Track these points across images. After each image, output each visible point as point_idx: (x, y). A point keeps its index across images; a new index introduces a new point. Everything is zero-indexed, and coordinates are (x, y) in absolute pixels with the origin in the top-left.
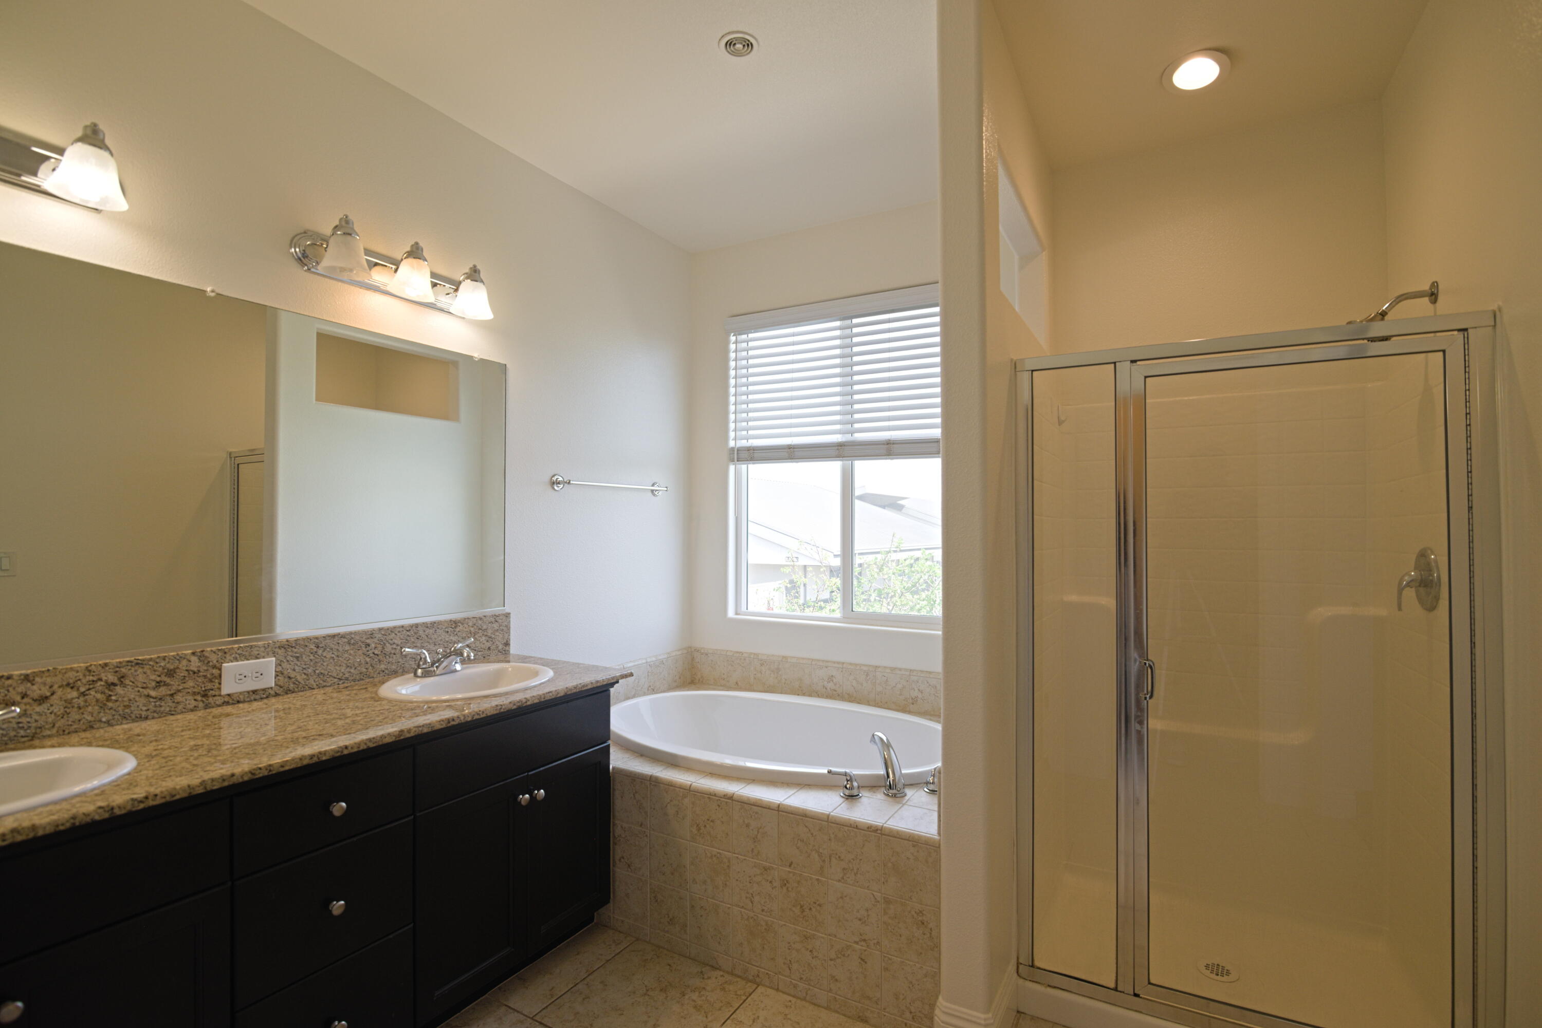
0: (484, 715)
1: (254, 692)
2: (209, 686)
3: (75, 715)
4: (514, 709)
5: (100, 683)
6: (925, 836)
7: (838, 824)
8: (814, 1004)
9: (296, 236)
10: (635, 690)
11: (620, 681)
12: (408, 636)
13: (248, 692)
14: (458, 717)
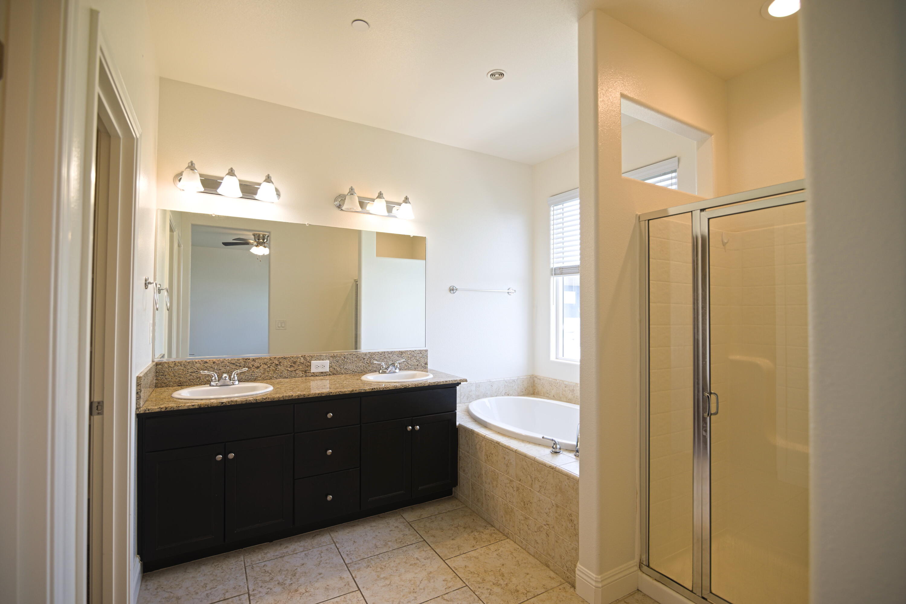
0: (388, 389)
1: (322, 373)
2: (307, 369)
3: (267, 374)
4: (403, 388)
5: (274, 364)
6: (573, 475)
7: (538, 463)
8: (528, 553)
9: (337, 197)
10: (497, 393)
11: (462, 383)
12: (381, 356)
13: (320, 373)
14: (377, 388)
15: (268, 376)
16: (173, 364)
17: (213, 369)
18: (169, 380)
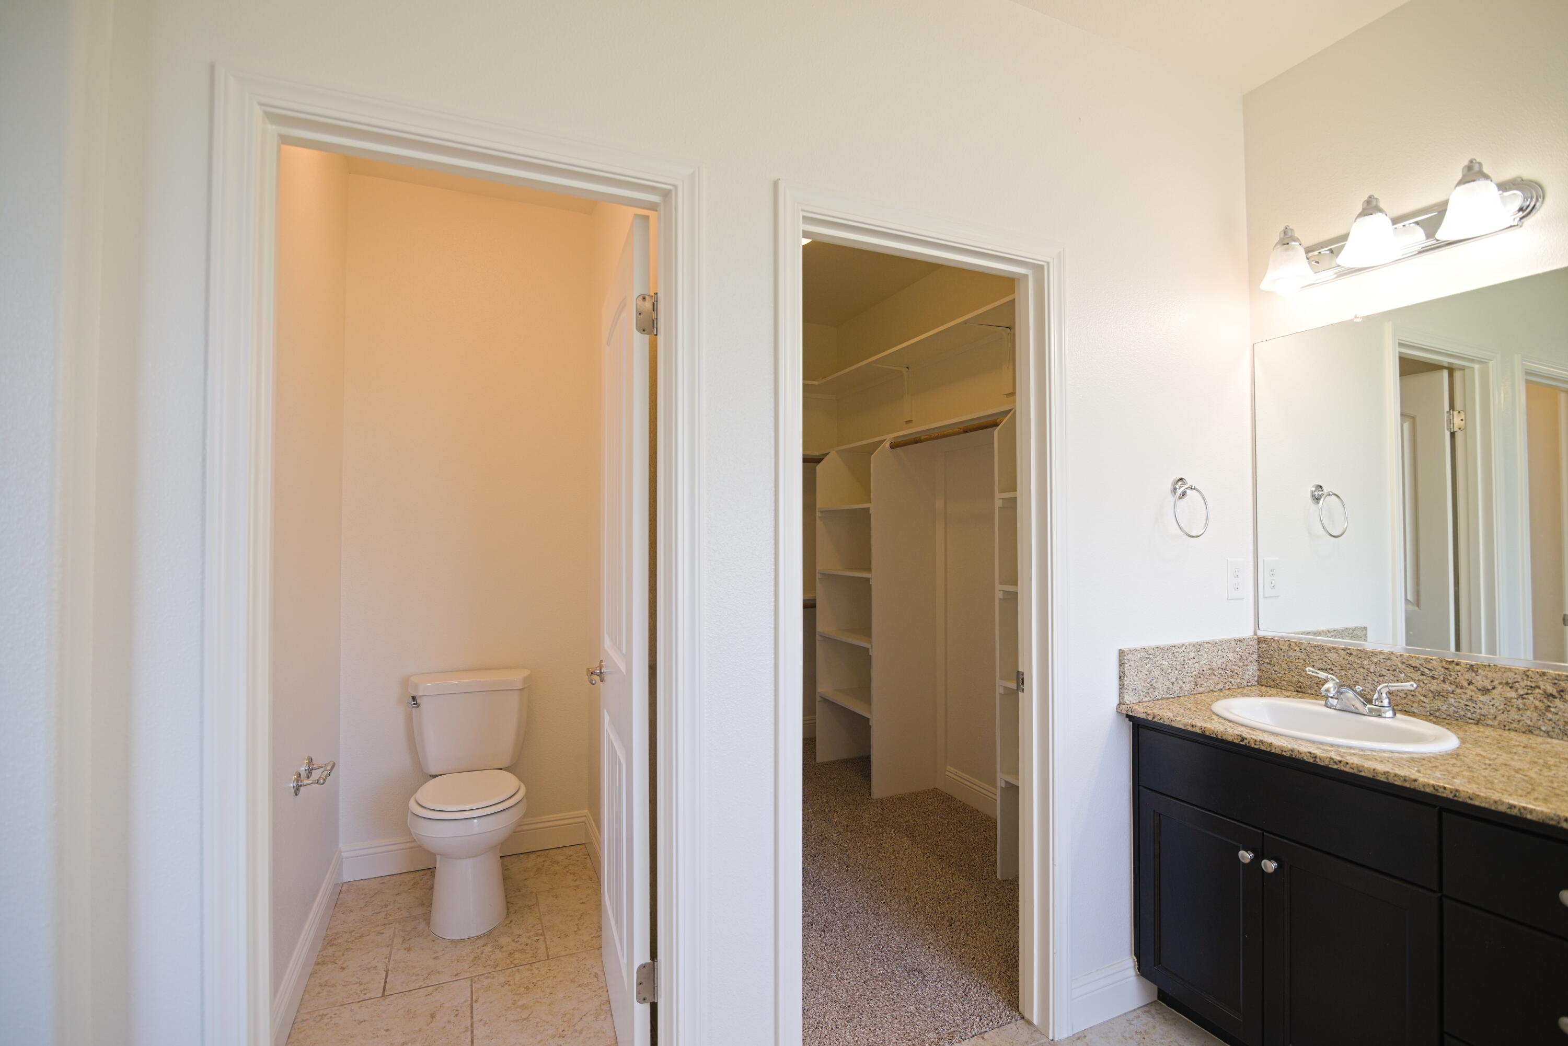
3: (1514, 715)
5: (1537, 691)
15: (1519, 721)
16: (1287, 645)
17: (1365, 671)
18: (1281, 675)
